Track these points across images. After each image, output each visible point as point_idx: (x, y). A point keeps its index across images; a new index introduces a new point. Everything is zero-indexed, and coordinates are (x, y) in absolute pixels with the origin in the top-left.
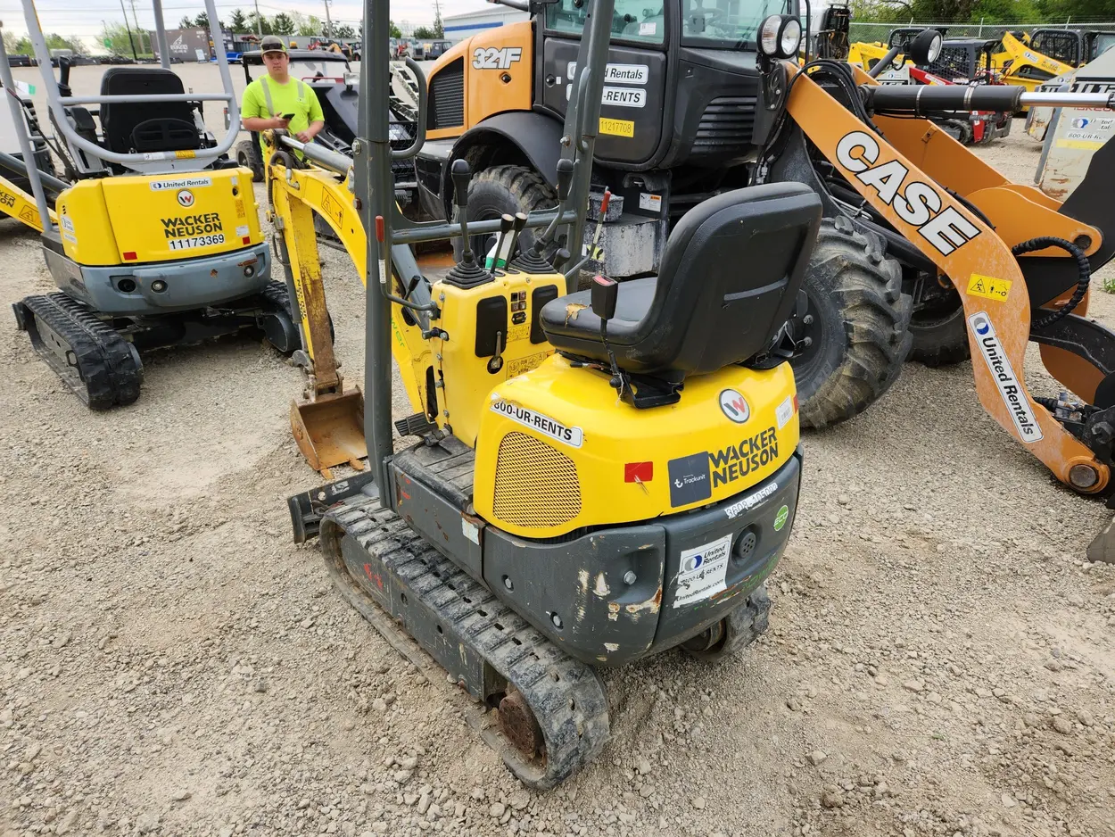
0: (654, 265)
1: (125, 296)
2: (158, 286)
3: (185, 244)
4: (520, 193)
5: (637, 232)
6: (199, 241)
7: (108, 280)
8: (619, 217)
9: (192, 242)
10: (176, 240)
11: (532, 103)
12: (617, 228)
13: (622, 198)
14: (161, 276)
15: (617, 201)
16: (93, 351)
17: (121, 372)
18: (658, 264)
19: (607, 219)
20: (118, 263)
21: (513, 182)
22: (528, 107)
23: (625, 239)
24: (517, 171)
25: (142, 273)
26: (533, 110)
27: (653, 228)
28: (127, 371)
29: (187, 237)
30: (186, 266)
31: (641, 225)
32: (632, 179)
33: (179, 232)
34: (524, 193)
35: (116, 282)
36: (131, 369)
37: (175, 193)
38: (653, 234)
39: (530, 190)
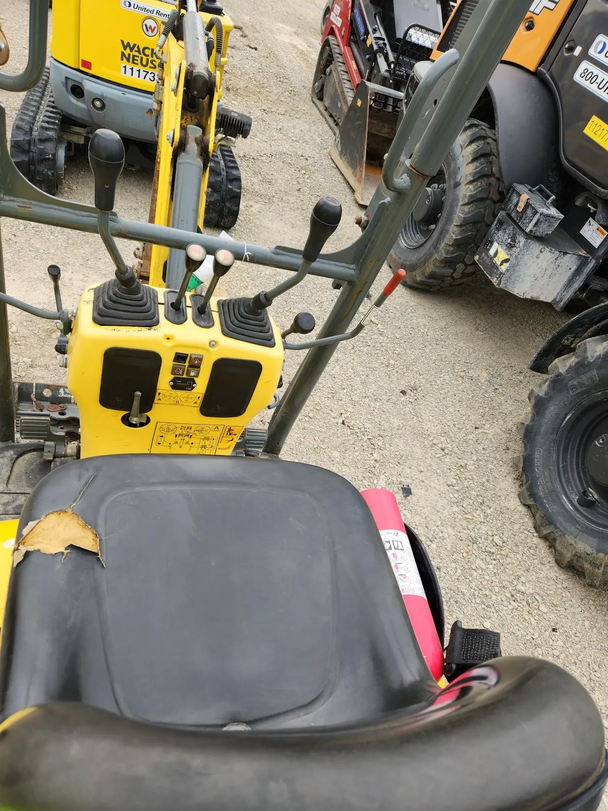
0: (555, 299)
1: (73, 100)
2: (98, 104)
3: (136, 73)
4: (470, 158)
5: (557, 259)
6: (149, 76)
7: (64, 80)
8: (547, 235)
9: (143, 74)
10: (129, 66)
11: (539, 66)
12: (537, 244)
13: (562, 216)
14: (102, 96)
15: (553, 217)
16: (24, 140)
17: (40, 168)
18: (561, 300)
19: (531, 231)
20: (76, 67)
21: (471, 142)
22: (532, 68)
23: (539, 260)
24: (483, 133)
25: (89, 86)
26: (535, 74)
27: (578, 262)
28: (46, 170)
29: (140, 67)
30: (127, 95)
31: (565, 253)
32: (588, 200)
33: (134, 60)
34: (474, 160)
35: (70, 84)
36: (49, 169)
37: (143, 18)
38: (574, 268)
39: (482, 160)
